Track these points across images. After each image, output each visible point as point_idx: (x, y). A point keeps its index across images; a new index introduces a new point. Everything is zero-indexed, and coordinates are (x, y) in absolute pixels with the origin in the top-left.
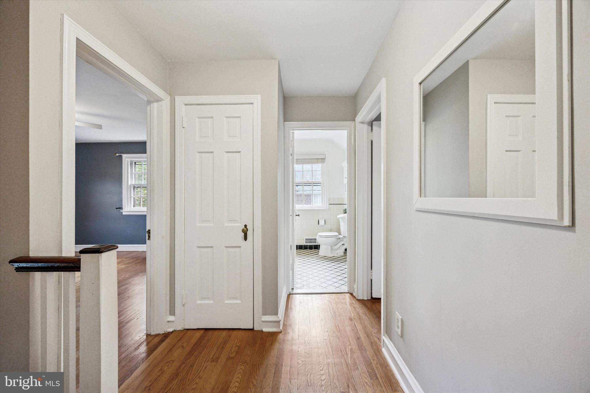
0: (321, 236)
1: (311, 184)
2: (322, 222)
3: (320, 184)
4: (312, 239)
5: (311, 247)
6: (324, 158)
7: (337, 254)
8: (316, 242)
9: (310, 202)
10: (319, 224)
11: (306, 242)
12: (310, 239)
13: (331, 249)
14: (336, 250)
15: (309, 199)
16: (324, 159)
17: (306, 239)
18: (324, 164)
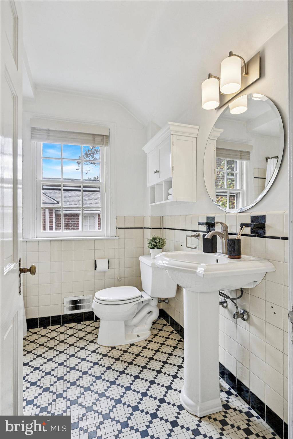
0: (103, 302)
1: (80, 187)
2: (102, 265)
3: (98, 189)
4: (81, 301)
5: (79, 318)
6: (108, 135)
7: (138, 336)
8: (89, 307)
9: (77, 226)
10: (95, 269)
11: (68, 309)
12: (76, 302)
13: (126, 326)
14: (136, 326)
15: (76, 222)
16: (106, 136)
17: (69, 302)
18: (106, 147)
